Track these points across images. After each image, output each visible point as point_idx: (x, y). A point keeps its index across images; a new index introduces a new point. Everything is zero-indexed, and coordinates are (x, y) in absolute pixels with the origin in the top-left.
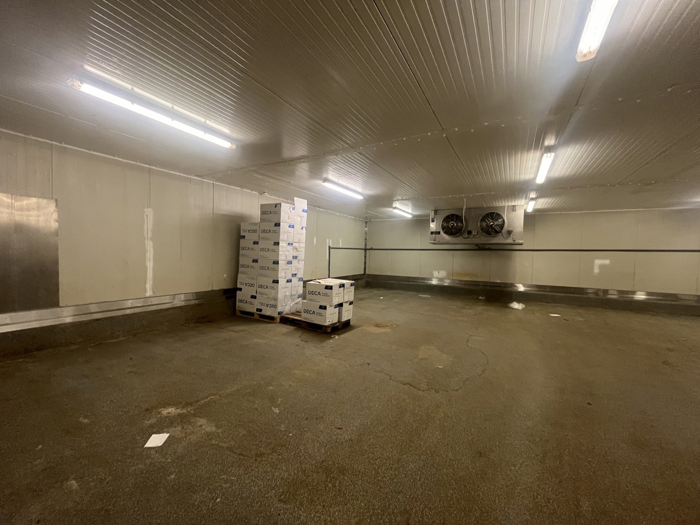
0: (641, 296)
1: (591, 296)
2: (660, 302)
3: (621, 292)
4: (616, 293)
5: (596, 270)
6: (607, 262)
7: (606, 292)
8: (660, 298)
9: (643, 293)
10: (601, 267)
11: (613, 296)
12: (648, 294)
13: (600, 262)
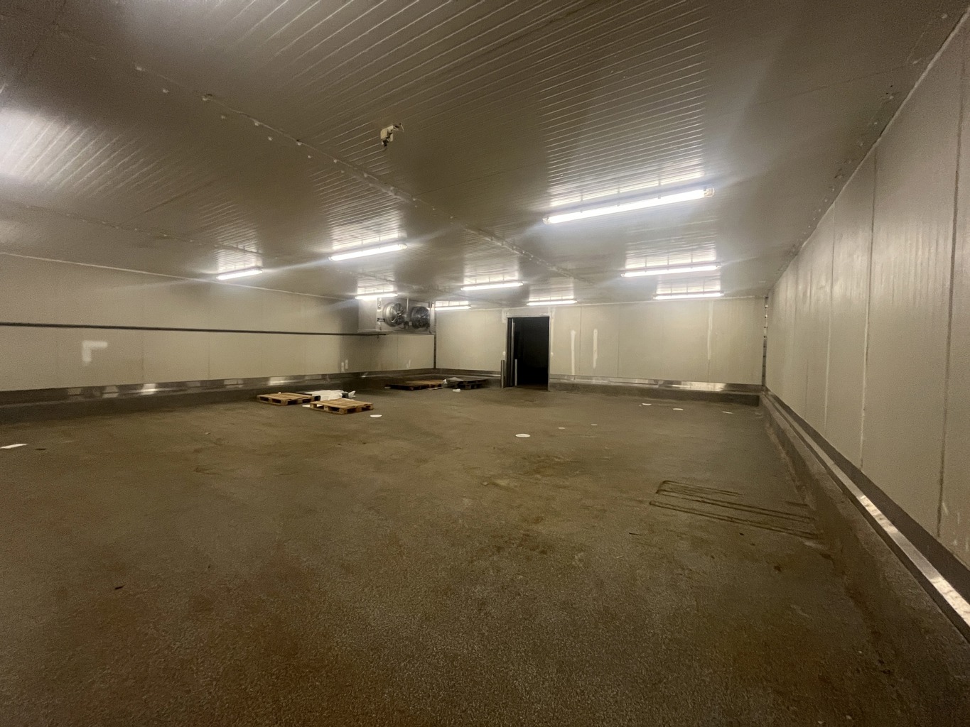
0: (150, 390)
1: (80, 399)
2: (175, 394)
3: (121, 387)
4: (117, 390)
5: (87, 358)
6: (103, 344)
7: (102, 389)
8: (174, 389)
9: (154, 385)
10: (95, 352)
11: (112, 394)
12: (159, 385)
13: (91, 345)
